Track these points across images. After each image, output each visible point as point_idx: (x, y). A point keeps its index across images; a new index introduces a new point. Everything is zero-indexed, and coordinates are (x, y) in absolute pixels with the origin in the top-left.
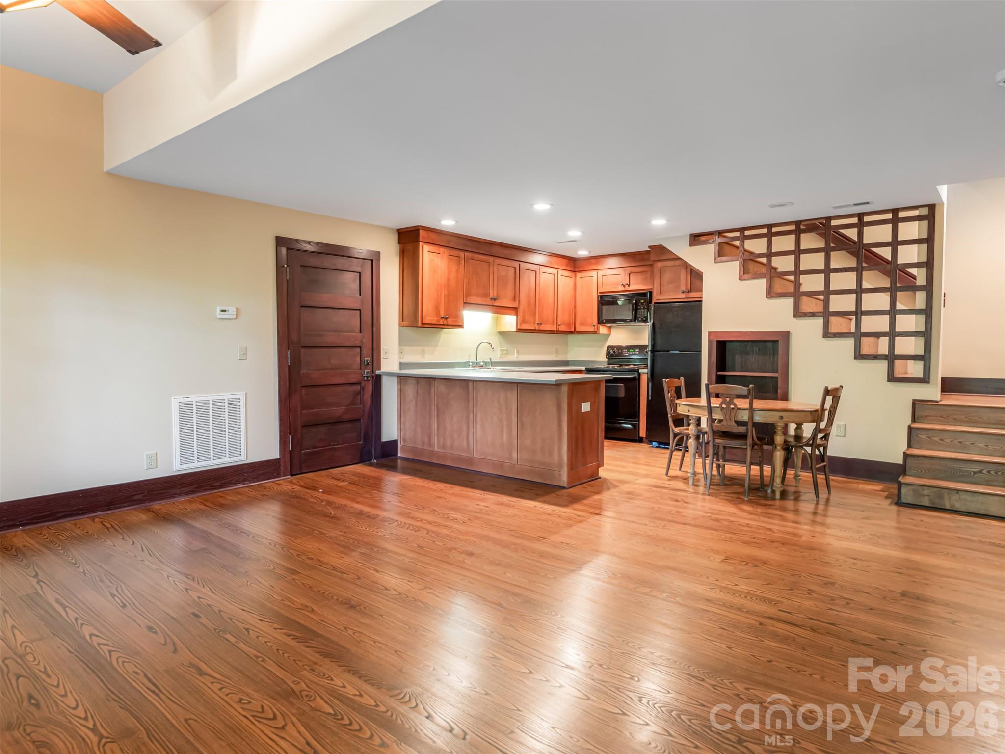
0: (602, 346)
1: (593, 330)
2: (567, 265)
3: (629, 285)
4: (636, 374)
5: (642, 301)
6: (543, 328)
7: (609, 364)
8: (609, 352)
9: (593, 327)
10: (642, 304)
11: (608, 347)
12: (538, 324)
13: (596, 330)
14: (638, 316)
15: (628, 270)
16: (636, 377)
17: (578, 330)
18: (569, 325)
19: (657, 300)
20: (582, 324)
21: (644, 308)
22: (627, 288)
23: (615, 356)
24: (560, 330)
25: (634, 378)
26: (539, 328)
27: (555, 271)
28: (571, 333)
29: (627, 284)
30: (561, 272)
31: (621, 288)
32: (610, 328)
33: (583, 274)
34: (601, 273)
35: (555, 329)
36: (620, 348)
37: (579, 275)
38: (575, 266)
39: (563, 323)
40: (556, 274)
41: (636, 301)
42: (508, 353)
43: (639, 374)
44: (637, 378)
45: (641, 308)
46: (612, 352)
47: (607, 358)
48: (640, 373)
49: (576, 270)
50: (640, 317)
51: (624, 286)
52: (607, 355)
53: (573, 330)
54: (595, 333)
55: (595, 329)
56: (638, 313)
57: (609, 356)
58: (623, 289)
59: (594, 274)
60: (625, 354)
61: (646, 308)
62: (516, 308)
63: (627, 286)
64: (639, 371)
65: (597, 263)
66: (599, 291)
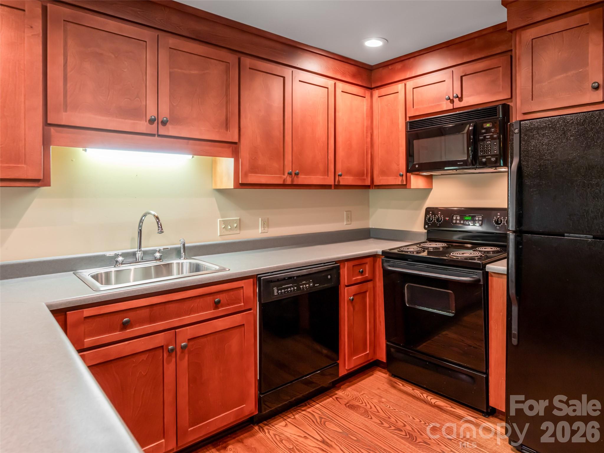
0: (419, 208)
1: (400, 183)
2: (354, 76)
3: (461, 99)
4: (477, 275)
5: (488, 125)
6: (303, 179)
7: (430, 240)
8: (429, 219)
9: (400, 178)
10: (488, 130)
11: (428, 210)
12: (290, 174)
13: (405, 183)
14: (480, 154)
15: (458, 71)
16: (479, 280)
17: (377, 182)
18: (360, 174)
19: (525, 114)
20: (383, 173)
21: (492, 138)
22: (458, 104)
23: (439, 227)
24: (342, 183)
25: (475, 284)
26: (292, 181)
27: (331, 82)
28: (368, 187)
29: (458, 97)
30: (340, 85)
31: (446, 106)
32: (430, 177)
33: (384, 91)
34: (410, 84)
35: (332, 183)
36: (449, 212)
37: (376, 93)
38: (370, 79)
39: (349, 172)
40: (331, 89)
41: (475, 127)
42: (240, 225)
43: (486, 275)
44: (482, 283)
45: (485, 139)
46: (434, 219)
47: (425, 228)
48: (487, 273)
49: (373, 86)
50: (484, 157)
51: (452, 101)
52: (426, 223)
53: (368, 183)
54: (405, 186)
55: (402, 180)
56: (480, 148)
57: (429, 226)
58: (450, 107)
59: (400, 87)
60: (456, 223)
61: (495, 139)
62: (235, 143)
63: (456, 100)
64: (484, 266)
65: (404, 69)
66: (408, 115)
